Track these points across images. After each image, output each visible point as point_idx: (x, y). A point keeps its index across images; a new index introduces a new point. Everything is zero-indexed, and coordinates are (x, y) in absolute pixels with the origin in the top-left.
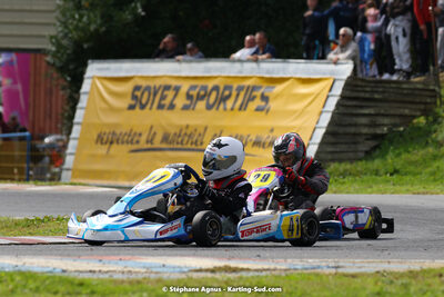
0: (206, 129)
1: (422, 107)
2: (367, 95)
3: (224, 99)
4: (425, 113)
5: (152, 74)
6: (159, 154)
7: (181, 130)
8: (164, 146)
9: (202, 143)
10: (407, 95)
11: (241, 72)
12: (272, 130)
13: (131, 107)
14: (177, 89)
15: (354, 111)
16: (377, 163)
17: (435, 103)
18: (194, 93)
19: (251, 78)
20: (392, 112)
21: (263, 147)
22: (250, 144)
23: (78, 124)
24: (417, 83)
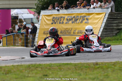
7: (65, 30)
8: (61, 34)
9: (71, 33)
11: (81, 12)
13: (52, 23)
15: (112, 22)
16: (118, 37)
18: (68, 18)
23: (38, 29)
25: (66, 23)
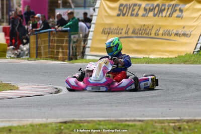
0: (153, 26)
3: (161, 11)
6: (131, 39)
7: (141, 27)
8: (133, 35)
9: (151, 34)
12: (184, 27)
13: (119, 15)
14: (140, 6)
18: (148, 7)
21: (180, 36)
22: (172, 36)
23: (94, 23)
25: (142, 16)
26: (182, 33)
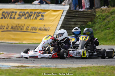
0: (24, 25)
1: (90, 19)
2: (74, 15)
3: (30, 16)
4: (91, 21)
5: (8, 8)
6: (10, 32)
7: (17, 25)
9: (23, 29)
10: (86, 15)
11: (35, 8)
12: (45, 26)
13: (2, 18)
14: (16, 13)
15: (70, 20)
17: (94, 18)
19: (38, 10)
20: (81, 20)
21: (42, 31)
22: (38, 30)
24: (89, 12)
25: (18, 19)
26: (44, 28)
